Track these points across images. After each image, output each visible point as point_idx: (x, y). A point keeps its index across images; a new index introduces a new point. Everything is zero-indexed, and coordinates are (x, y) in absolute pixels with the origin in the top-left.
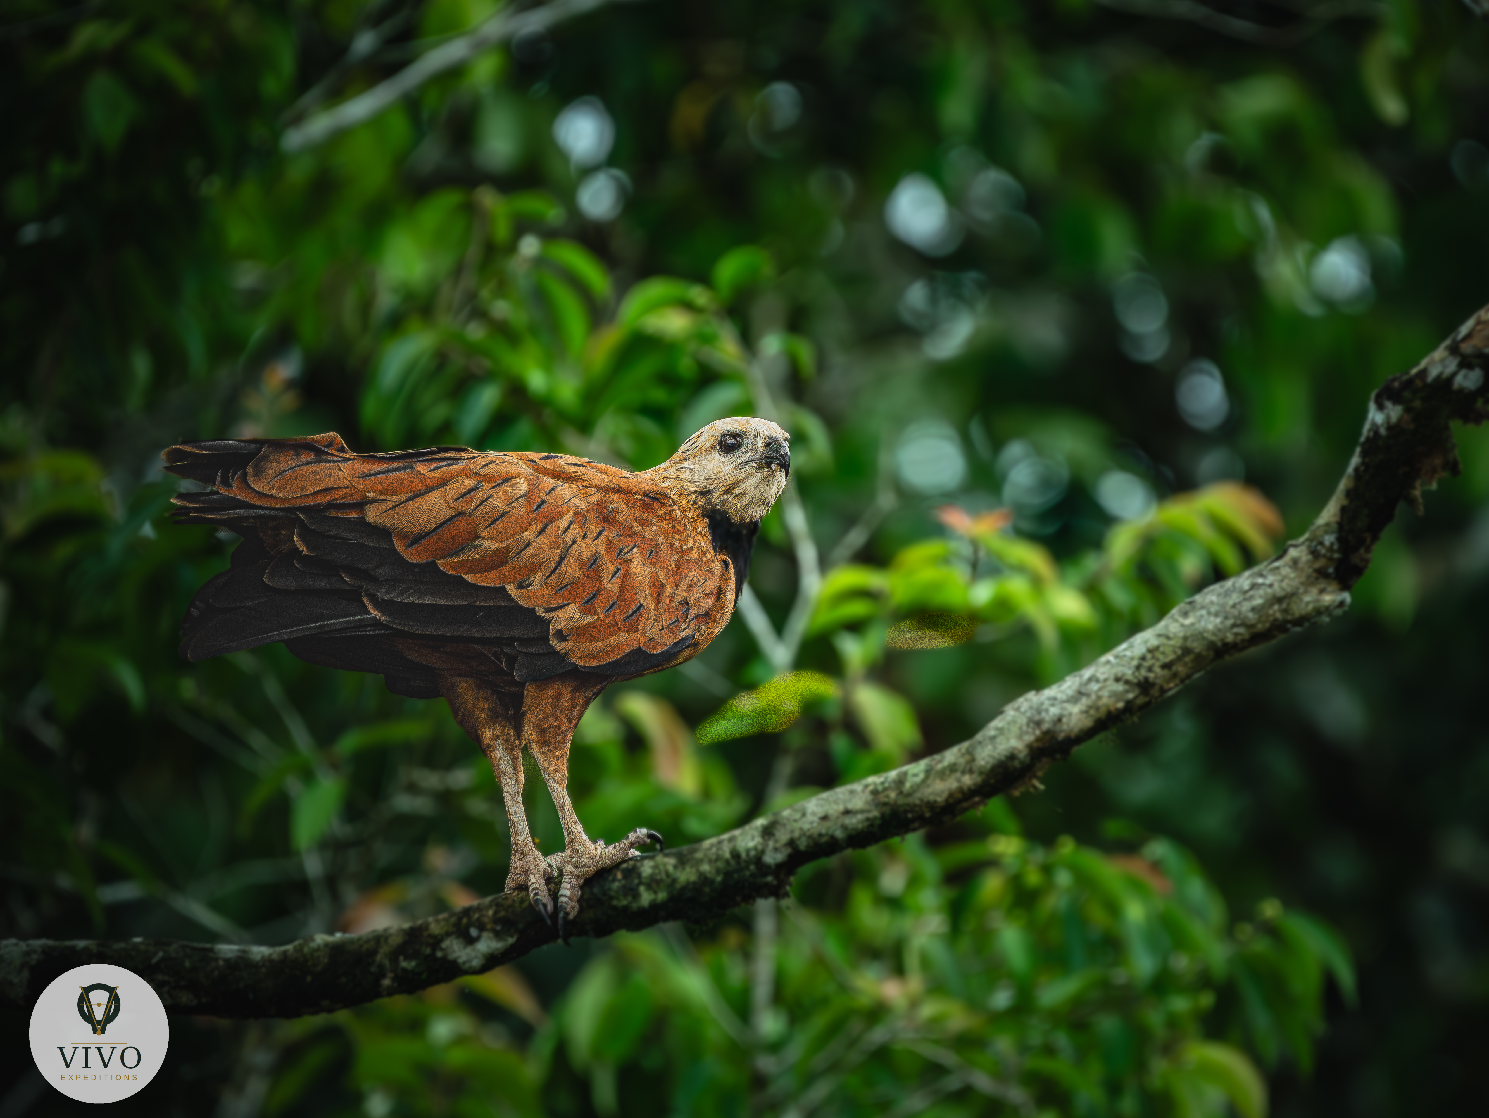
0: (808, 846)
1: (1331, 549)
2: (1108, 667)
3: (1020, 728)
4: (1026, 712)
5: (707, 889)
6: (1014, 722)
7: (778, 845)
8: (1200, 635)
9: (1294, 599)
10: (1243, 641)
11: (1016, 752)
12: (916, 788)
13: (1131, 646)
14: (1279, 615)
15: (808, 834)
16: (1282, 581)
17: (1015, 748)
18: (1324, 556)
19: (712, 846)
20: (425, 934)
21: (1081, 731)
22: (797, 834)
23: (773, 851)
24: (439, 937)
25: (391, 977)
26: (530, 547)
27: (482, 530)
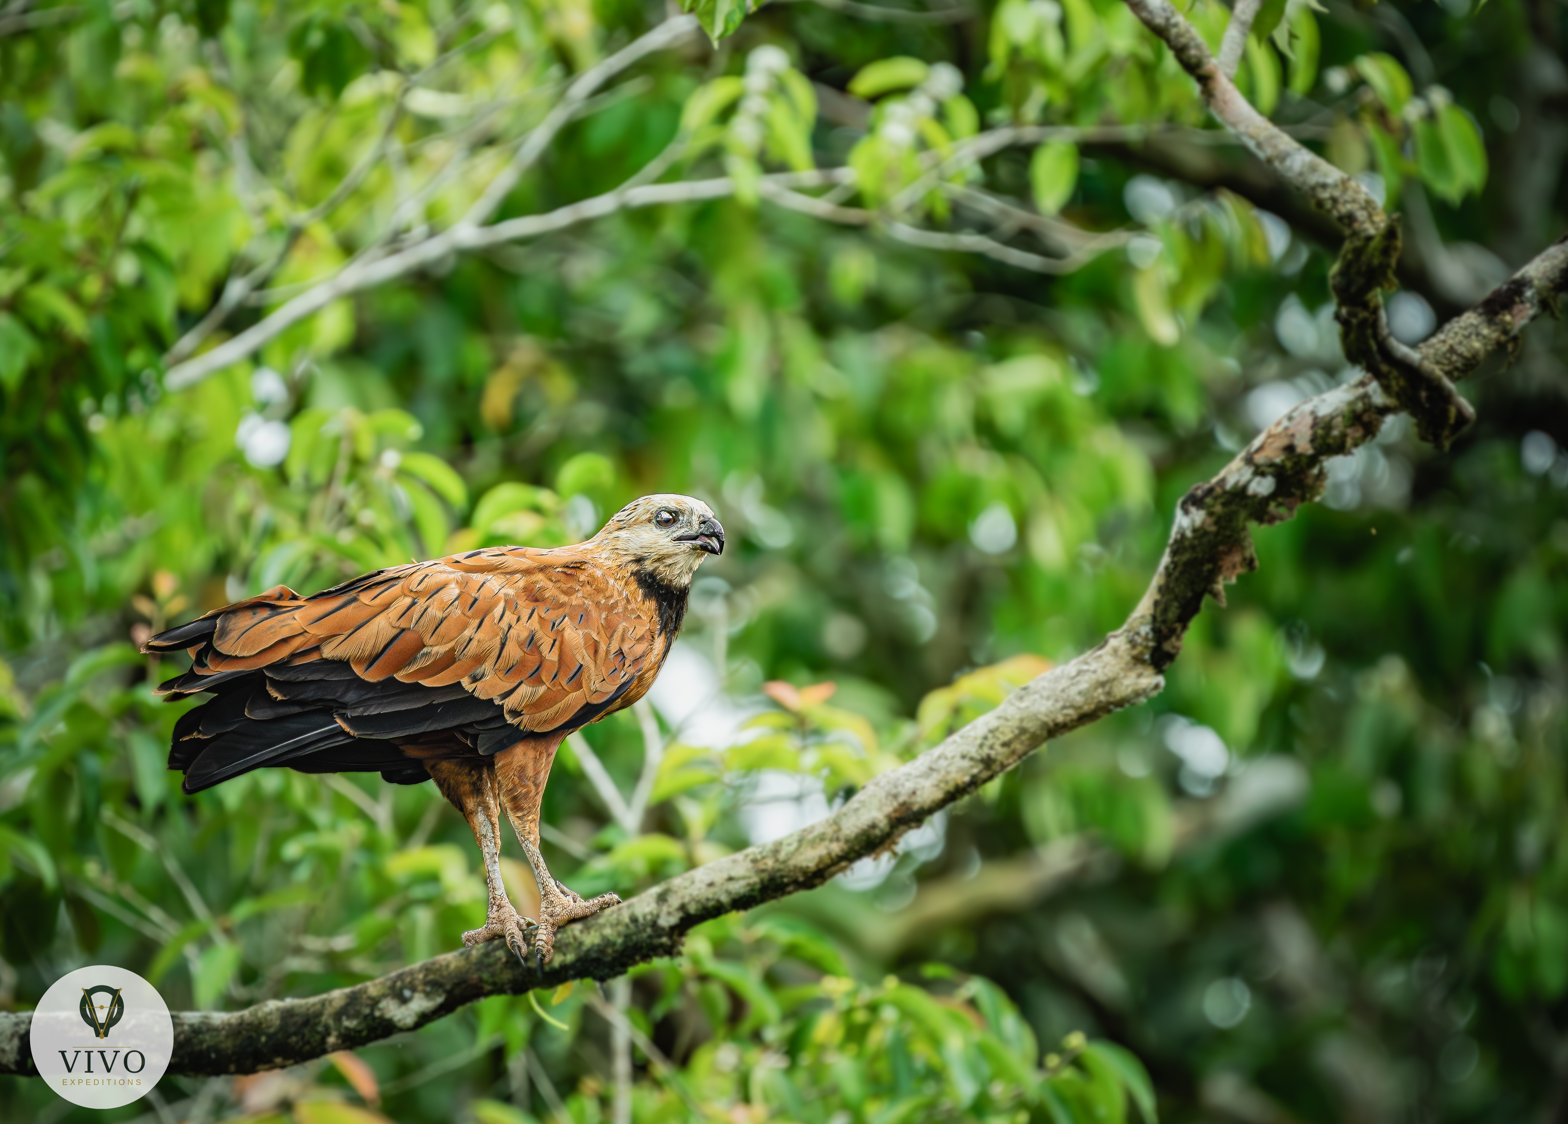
0: (697, 910)
1: (1146, 638)
2: (955, 746)
3: (880, 801)
5: (610, 950)
7: (671, 910)
8: (1035, 717)
9: (1116, 683)
10: (1072, 721)
11: (877, 822)
13: (974, 728)
14: (1103, 698)
15: (697, 899)
16: (1104, 667)
17: (876, 819)
18: (1141, 644)
19: (613, 912)
20: (364, 996)
21: (933, 802)
22: (687, 899)
23: (667, 915)
24: (377, 998)
25: (336, 1035)
26: (472, 642)
27: (427, 640)
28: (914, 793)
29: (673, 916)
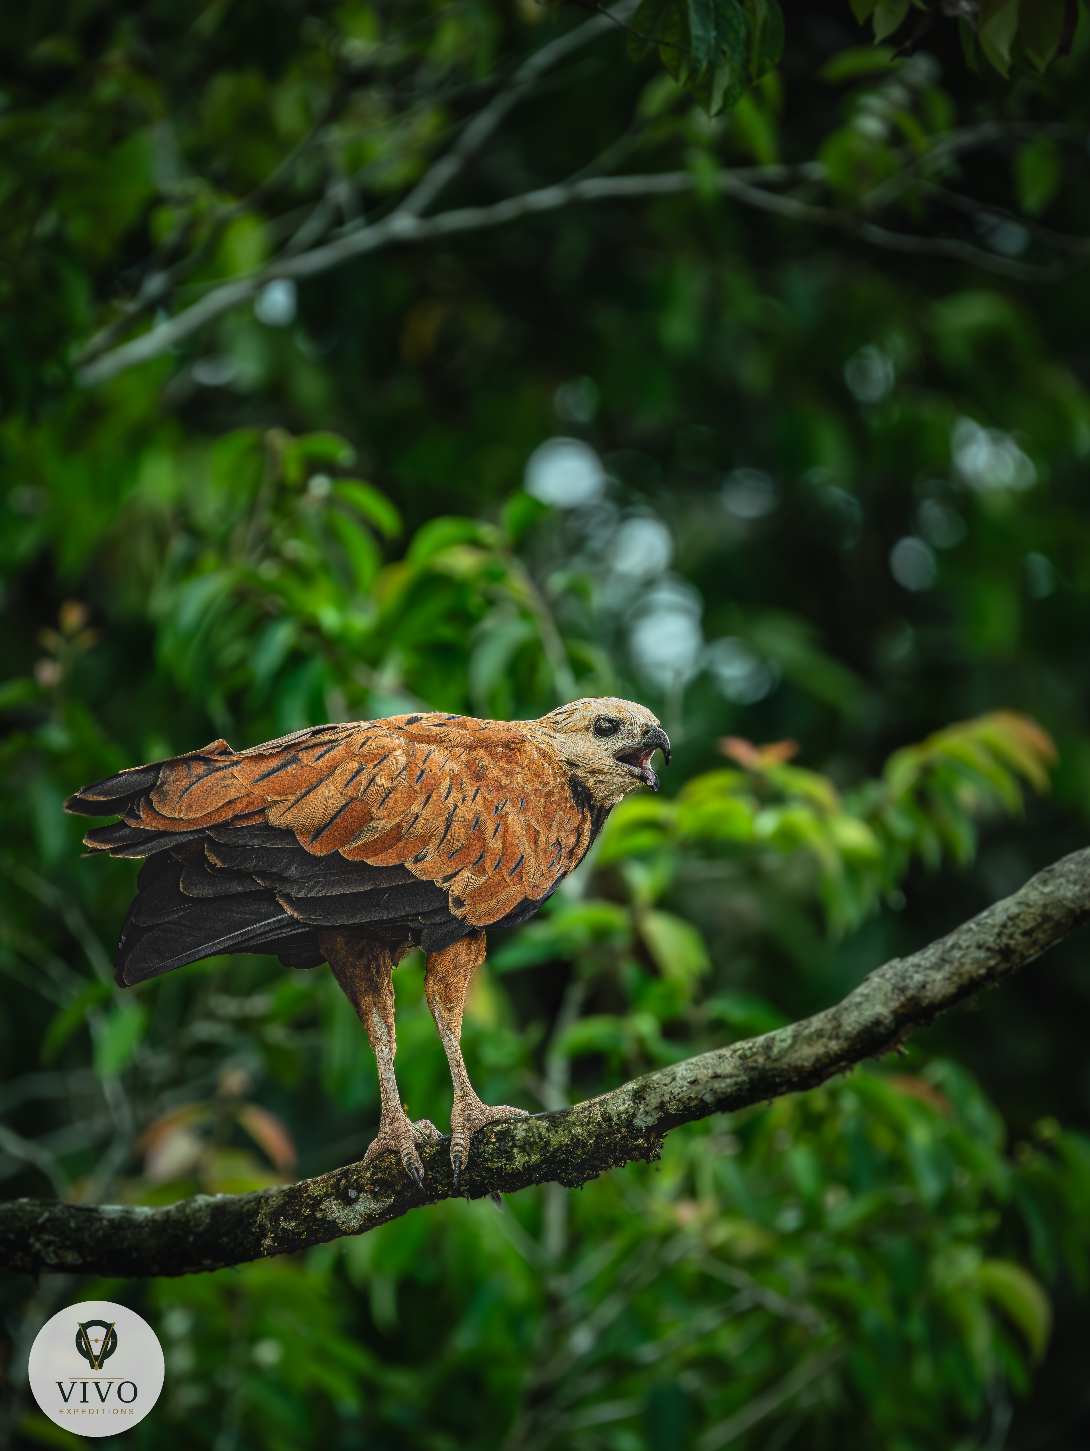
0: (678, 1109)
2: (970, 934)
3: (886, 995)
4: (891, 978)
6: (879, 988)
7: (648, 1109)
8: (1059, 903)
11: (881, 1018)
12: (784, 1053)
13: (992, 914)
15: (678, 1097)
17: (881, 1014)
19: (584, 1109)
20: (305, 1195)
21: (945, 997)
22: (667, 1098)
23: (644, 1115)
24: (319, 1198)
25: (272, 1237)
26: (419, 819)
27: (375, 812)
28: (924, 987)
29: (651, 1116)
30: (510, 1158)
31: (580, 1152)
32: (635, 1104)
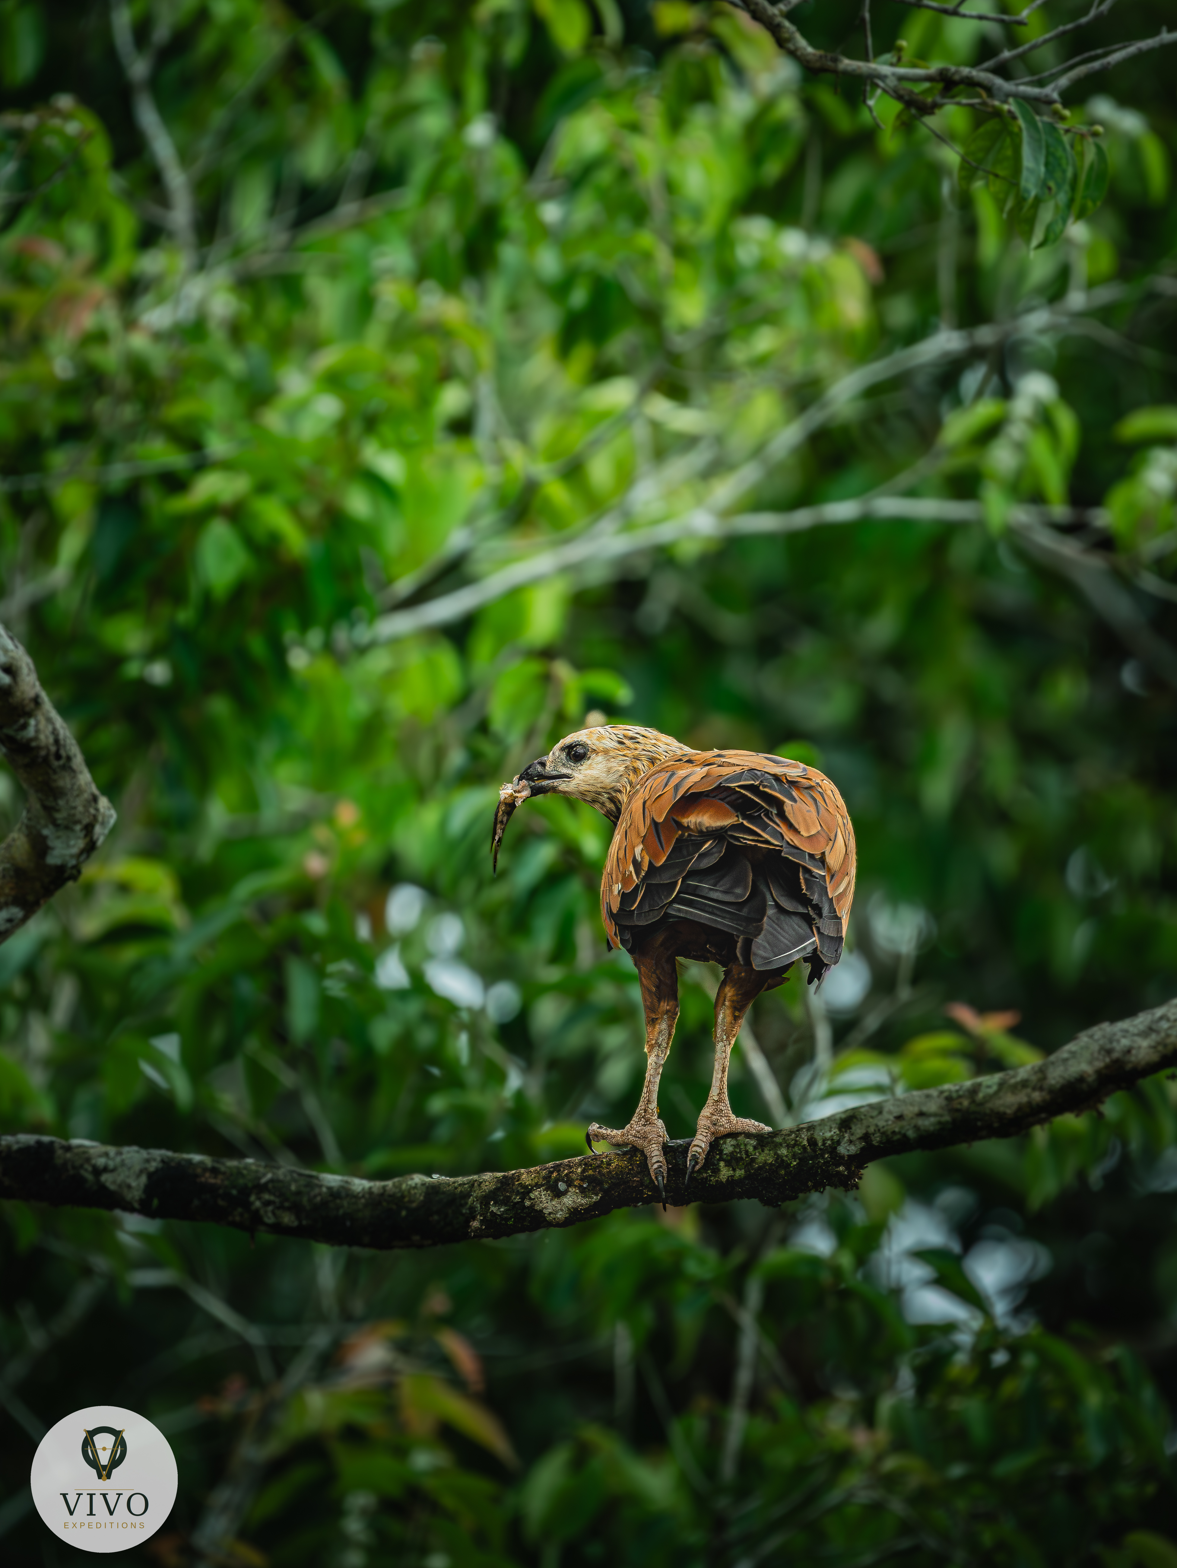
0: (881, 1142)
3: (1092, 1054)
4: (1099, 1040)
6: (1087, 1048)
7: (852, 1138)
11: (1085, 1075)
12: (989, 1098)
15: (882, 1130)
17: (1085, 1072)
20: (517, 1183)
21: (1148, 1063)
22: (871, 1130)
23: (848, 1143)
24: (530, 1187)
25: (481, 1220)
28: (1129, 1051)
29: (855, 1145)
30: (717, 1171)
31: (783, 1172)
32: (840, 1133)
